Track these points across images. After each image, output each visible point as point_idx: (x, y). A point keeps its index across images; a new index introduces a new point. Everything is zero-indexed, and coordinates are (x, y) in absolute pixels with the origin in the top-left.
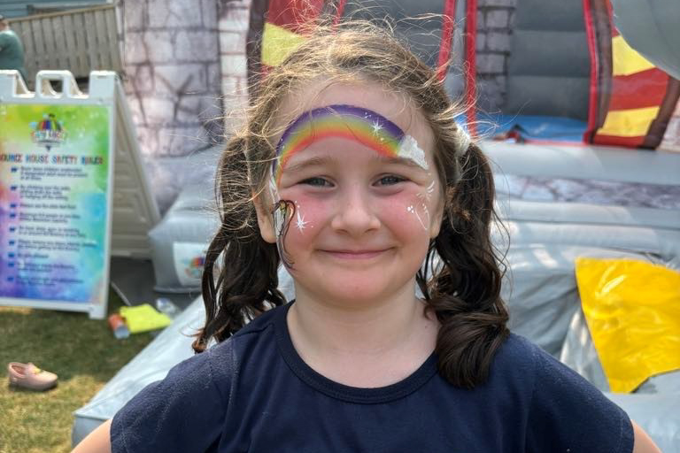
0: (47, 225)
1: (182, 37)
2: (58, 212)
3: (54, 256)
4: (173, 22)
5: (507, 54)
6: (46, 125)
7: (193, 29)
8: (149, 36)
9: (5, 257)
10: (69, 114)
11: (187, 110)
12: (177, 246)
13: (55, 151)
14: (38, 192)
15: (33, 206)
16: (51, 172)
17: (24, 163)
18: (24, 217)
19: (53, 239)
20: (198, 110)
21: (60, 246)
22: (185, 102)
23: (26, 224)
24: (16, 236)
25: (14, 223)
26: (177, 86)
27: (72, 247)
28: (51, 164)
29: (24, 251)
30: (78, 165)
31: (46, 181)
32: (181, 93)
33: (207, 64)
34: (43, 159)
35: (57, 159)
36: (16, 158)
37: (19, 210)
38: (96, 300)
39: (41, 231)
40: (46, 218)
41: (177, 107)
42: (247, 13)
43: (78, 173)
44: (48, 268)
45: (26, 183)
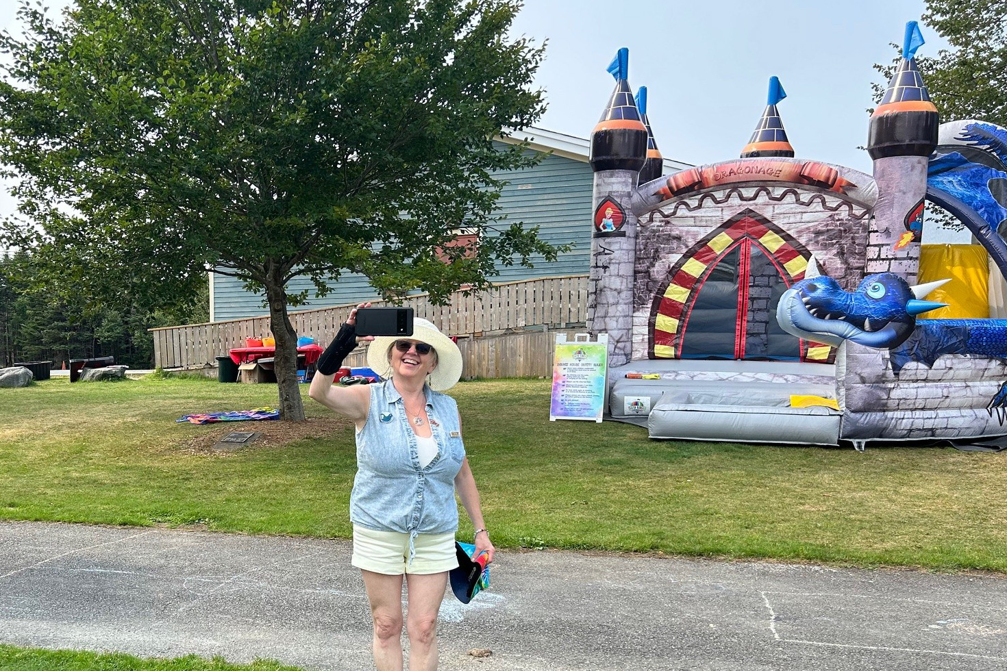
0: (578, 389)
1: (621, 319)
2: (583, 384)
3: (581, 400)
4: (618, 314)
5: (767, 323)
6: (579, 352)
7: (625, 316)
8: (607, 319)
9: (560, 401)
10: (589, 348)
11: (619, 348)
12: (626, 397)
13: (582, 362)
14: (574, 377)
15: (572, 382)
16: (581, 369)
17: (569, 366)
18: (568, 386)
19: (581, 394)
20: (624, 349)
21: (584, 396)
22: (619, 345)
23: (568, 388)
24: (564, 393)
25: (565, 388)
26: (617, 339)
27: (589, 397)
28: (580, 366)
29: (568, 399)
30: (592, 366)
31: (578, 373)
32: (618, 342)
33: (629, 330)
34: (577, 365)
35: (583, 365)
36: (566, 364)
37: (566, 383)
38: (599, 416)
39: (575, 391)
40: (578, 386)
41: (616, 347)
42: (650, 310)
43: (592, 369)
44: (578, 405)
45: (569, 374)
